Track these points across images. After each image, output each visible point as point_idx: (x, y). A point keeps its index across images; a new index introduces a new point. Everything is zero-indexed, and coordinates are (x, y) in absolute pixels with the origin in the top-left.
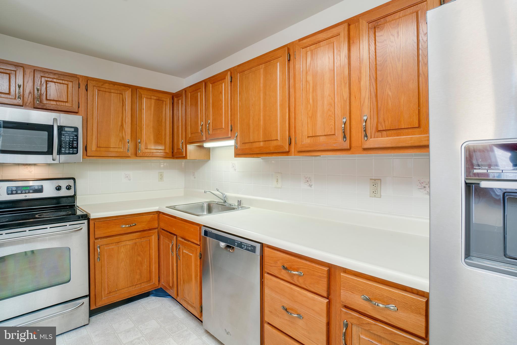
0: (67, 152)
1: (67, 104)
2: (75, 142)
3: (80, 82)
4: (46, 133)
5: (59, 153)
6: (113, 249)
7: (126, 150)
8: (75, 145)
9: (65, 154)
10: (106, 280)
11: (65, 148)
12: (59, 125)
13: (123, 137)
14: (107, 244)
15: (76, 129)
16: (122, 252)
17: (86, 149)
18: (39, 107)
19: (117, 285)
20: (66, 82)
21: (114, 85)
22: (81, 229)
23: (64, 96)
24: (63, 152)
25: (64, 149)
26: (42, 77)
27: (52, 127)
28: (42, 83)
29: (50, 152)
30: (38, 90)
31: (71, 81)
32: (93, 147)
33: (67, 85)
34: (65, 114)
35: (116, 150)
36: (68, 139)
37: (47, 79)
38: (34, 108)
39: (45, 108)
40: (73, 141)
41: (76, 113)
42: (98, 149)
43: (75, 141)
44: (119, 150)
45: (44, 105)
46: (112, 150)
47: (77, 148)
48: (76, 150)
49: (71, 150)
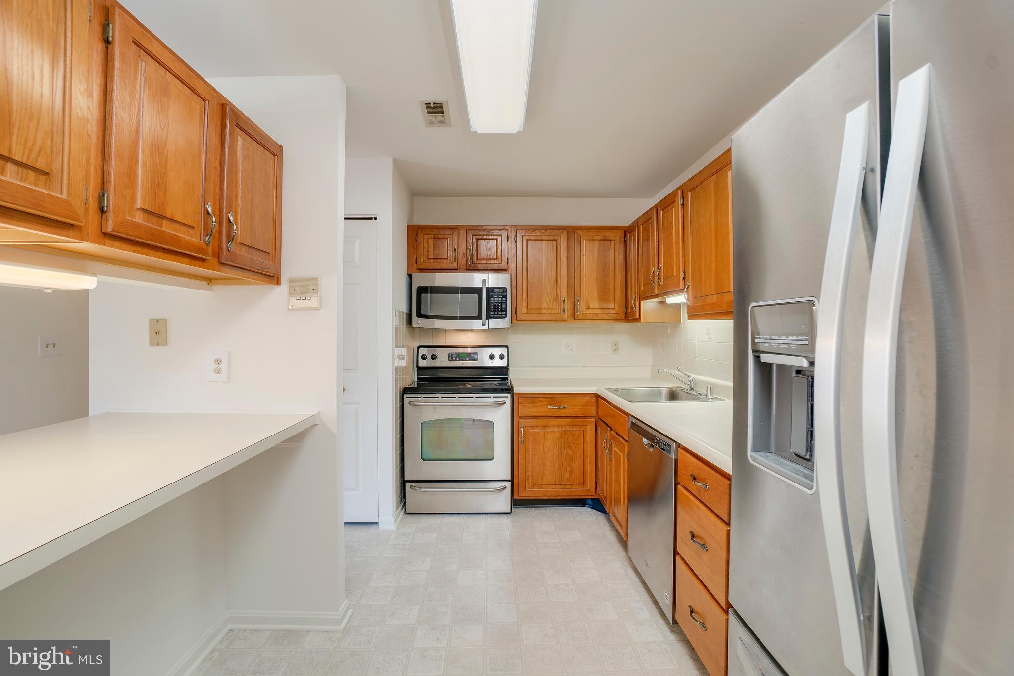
0: (496, 316)
1: (496, 262)
2: (503, 305)
3: (509, 234)
4: (476, 296)
5: (489, 317)
6: (538, 433)
7: (562, 311)
8: (504, 307)
9: (494, 318)
10: (530, 469)
11: (494, 311)
12: (487, 286)
13: (557, 295)
14: (532, 426)
15: (504, 289)
16: (549, 439)
17: (515, 311)
18: (470, 268)
19: (542, 478)
20: (495, 237)
21: (546, 230)
22: (504, 403)
23: (493, 252)
24: (492, 316)
25: (492, 313)
26: (473, 235)
27: (481, 289)
28: (474, 242)
29: (479, 317)
30: (470, 251)
31: (499, 235)
32: (523, 309)
33: (496, 239)
34: (495, 273)
35: (550, 312)
36: (497, 301)
37: (477, 237)
38: (467, 270)
39: (476, 269)
40: (501, 303)
41: (505, 270)
42: (529, 311)
43: (504, 303)
44: (553, 312)
45: (476, 266)
46: (544, 311)
47: (505, 311)
48: (504, 313)
49: (500, 313)
